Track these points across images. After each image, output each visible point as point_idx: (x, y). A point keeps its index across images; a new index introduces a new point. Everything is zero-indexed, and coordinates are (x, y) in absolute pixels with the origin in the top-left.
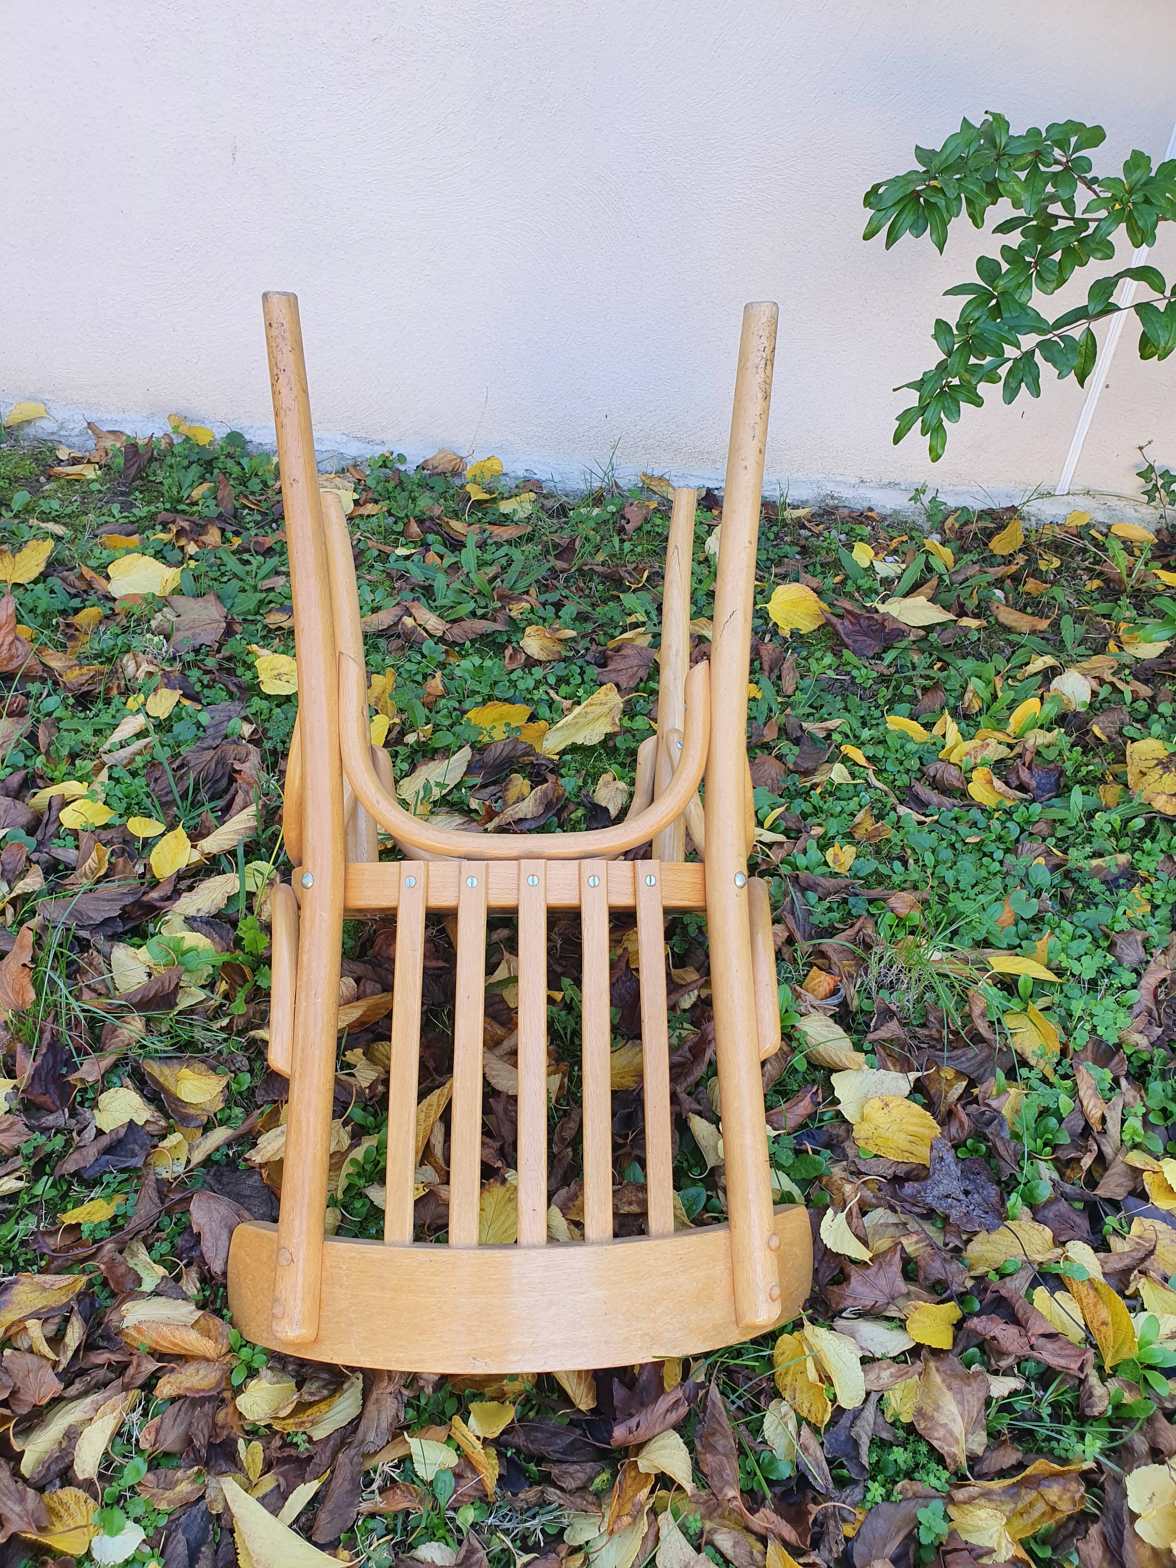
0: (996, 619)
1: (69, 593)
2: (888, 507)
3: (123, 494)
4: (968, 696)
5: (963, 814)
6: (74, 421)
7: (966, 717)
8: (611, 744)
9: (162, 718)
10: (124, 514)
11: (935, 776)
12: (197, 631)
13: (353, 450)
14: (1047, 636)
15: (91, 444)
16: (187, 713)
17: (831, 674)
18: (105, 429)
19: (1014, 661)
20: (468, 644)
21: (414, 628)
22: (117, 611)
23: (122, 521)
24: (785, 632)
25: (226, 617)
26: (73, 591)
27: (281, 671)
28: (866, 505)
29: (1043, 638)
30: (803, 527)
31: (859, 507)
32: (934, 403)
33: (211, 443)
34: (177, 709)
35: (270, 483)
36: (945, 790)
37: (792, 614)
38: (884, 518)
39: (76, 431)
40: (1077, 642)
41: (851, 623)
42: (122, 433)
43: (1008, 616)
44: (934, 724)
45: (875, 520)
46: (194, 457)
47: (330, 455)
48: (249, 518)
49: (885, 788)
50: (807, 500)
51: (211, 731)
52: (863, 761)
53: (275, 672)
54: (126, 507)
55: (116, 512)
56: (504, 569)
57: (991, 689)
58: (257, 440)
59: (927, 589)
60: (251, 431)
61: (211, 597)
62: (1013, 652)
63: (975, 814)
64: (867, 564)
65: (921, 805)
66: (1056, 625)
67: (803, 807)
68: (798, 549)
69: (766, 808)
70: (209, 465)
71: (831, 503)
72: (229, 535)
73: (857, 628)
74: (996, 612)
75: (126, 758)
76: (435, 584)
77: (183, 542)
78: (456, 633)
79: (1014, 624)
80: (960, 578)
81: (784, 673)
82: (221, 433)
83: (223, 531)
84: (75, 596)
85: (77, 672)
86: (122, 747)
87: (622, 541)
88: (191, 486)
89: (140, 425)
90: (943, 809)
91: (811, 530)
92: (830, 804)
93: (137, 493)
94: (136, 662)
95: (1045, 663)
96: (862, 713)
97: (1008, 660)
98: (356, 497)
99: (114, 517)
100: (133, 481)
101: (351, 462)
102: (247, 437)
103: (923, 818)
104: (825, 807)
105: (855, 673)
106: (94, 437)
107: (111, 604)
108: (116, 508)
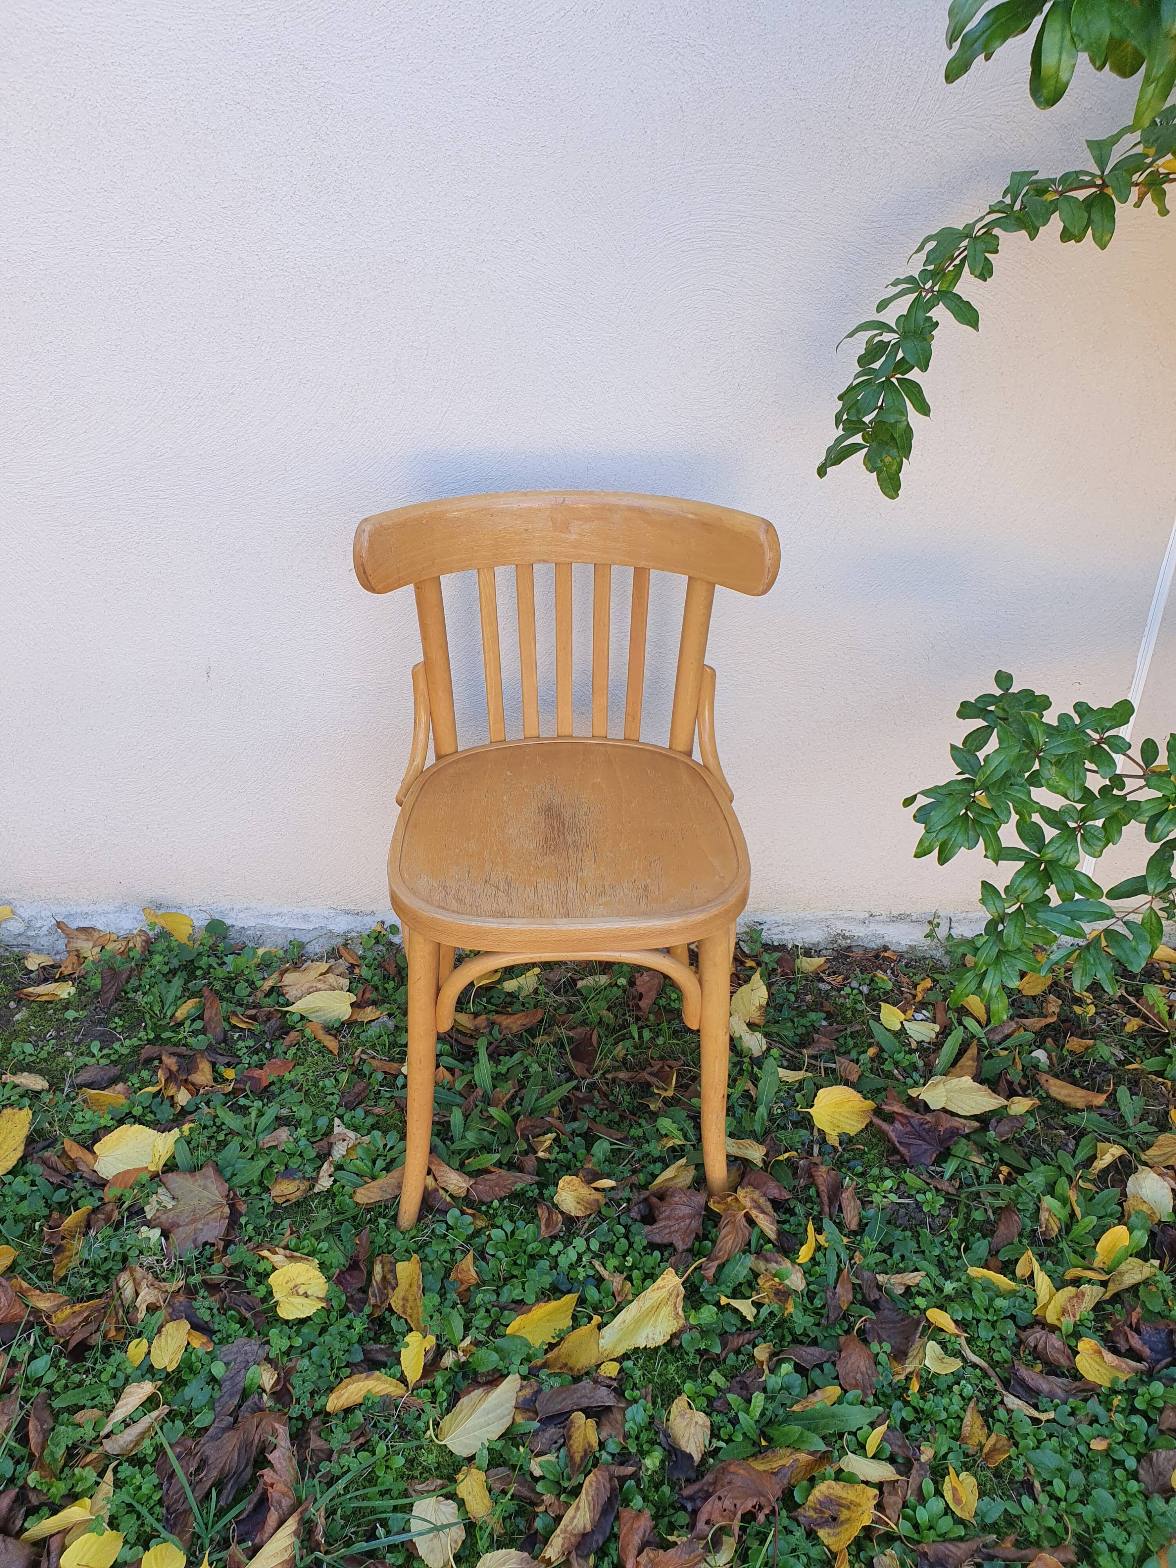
0: (1047, 1093)
1: (52, 1183)
2: (903, 943)
3: (101, 1022)
4: (1044, 1215)
5: (1081, 1404)
6: (41, 918)
7: (1047, 1242)
8: (676, 1342)
9: (170, 1370)
10: (105, 1051)
11: (1036, 1346)
12: (200, 1226)
13: (341, 925)
14: (1105, 1112)
15: (61, 945)
16: (197, 1357)
17: (893, 1197)
18: (74, 925)
19: (1081, 1155)
20: (496, 1203)
21: (436, 1190)
22: (106, 1201)
23: (103, 1061)
24: (833, 1139)
25: (228, 1196)
26: (56, 1180)
27: (298, 1282)
28: (880, 942)
29: (1101, 1115)
30: (821, 980)
31: (873, 946)
32: (991, 972)
33: (190, 937)
34: (186, 1354)
35: (259, 983)
36: (1052, 1369)
37: (837, 1116)
38: (901, 956)
39: (44, 930)
40: (1138, 1116)
41: (902, 1125)
42: (93, 929)
43: (1060, 1090)
44: (1017, 1260)
45: (892, 961)
46: (175, 963)
47: (317, 933)
48: (240, 1044)
49: (984, 1364)
50: (819, 943)
51: (227, 1386)
52: (951, 1327)
53: (291, 1285)
54: (107, 1040)
55: (95, 1050)
56: (521, 1085)
57: (1068, 1209)
58: (239, 924)
59: (968, 1060)
60: (233, 914)
61: (209, 1171)
62: (1077, 1145)
63: (1094, 1406)
64: (898, 1027)
65: (1031, 1395)
66: (1112, 1099)
67: (904, 1414)
68: (823, 1015)
69: (866, 1428)
70: (189, 968)
71: (844, 943)
72: (221, 1069)
73: (909, 1129)
74: (1046, 1086)
75: (131, 1441)
76: (452, 1119)
77: (171, 1091)
78: (483, 1189)
79: (1067, 1099)
80: (998, 1038)
81: (844, 1205)
82: (201, 921)
83: (213, 1065)
84: (60, 1186)
85: (68, 1311)
86: (127, 1426)
87: (641, 1028)
88: (174, 1002)
89: (111, 916)
90: (1056, 1401)
91: (829, 983)
92: (931, 1403)
93: (117, 1020)
94: (134, 1280)
95: (1113, 1155)
96: (937, 1252)
97: (1073, 1156)
98: (354, 999)
99: (94, 1056)
100: (111, 1005)
101: (341, 941)
102: (228, 922)
103: (1036, 1414)
104: (926, 1407)
105: (920, 1197)
106: (63, 936)
107: (98, 1193)
108: (95, 1047)
